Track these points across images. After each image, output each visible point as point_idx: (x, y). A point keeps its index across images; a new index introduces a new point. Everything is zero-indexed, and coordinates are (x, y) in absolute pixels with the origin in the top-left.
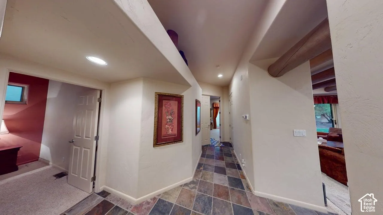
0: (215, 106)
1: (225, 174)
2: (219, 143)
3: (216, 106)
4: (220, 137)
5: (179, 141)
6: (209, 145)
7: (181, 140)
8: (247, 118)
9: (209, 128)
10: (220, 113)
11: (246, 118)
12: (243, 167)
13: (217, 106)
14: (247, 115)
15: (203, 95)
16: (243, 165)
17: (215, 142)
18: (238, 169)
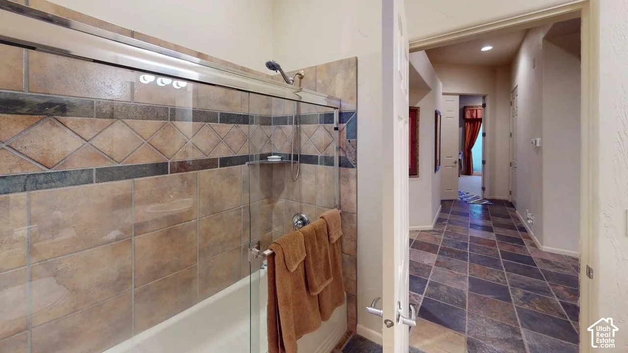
0: (468, 116)
1: (493, 232)
2: (480, 199)
3: (472, 115)
4: (483, 189)
5: (414, 175)
6: (456, 200)
7: (416, 175)
8: (538, 145)
9: (455, 167)
10: (484, 135)
11: (536, 144)
12: (528, 224)
13: (474, 115)
14: (538, 140)
15: (444, 94)
16: (529, 221)
17: (470, 198)
18: (520, 231)
